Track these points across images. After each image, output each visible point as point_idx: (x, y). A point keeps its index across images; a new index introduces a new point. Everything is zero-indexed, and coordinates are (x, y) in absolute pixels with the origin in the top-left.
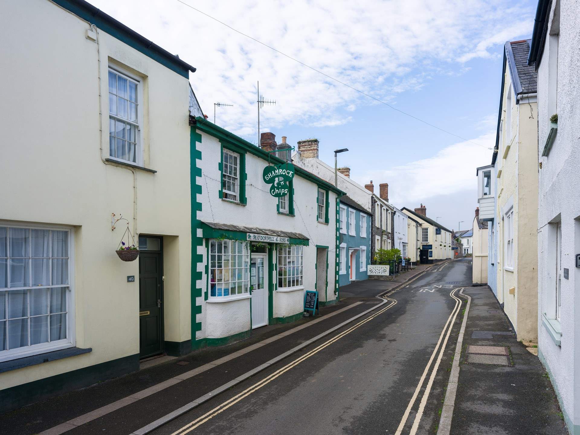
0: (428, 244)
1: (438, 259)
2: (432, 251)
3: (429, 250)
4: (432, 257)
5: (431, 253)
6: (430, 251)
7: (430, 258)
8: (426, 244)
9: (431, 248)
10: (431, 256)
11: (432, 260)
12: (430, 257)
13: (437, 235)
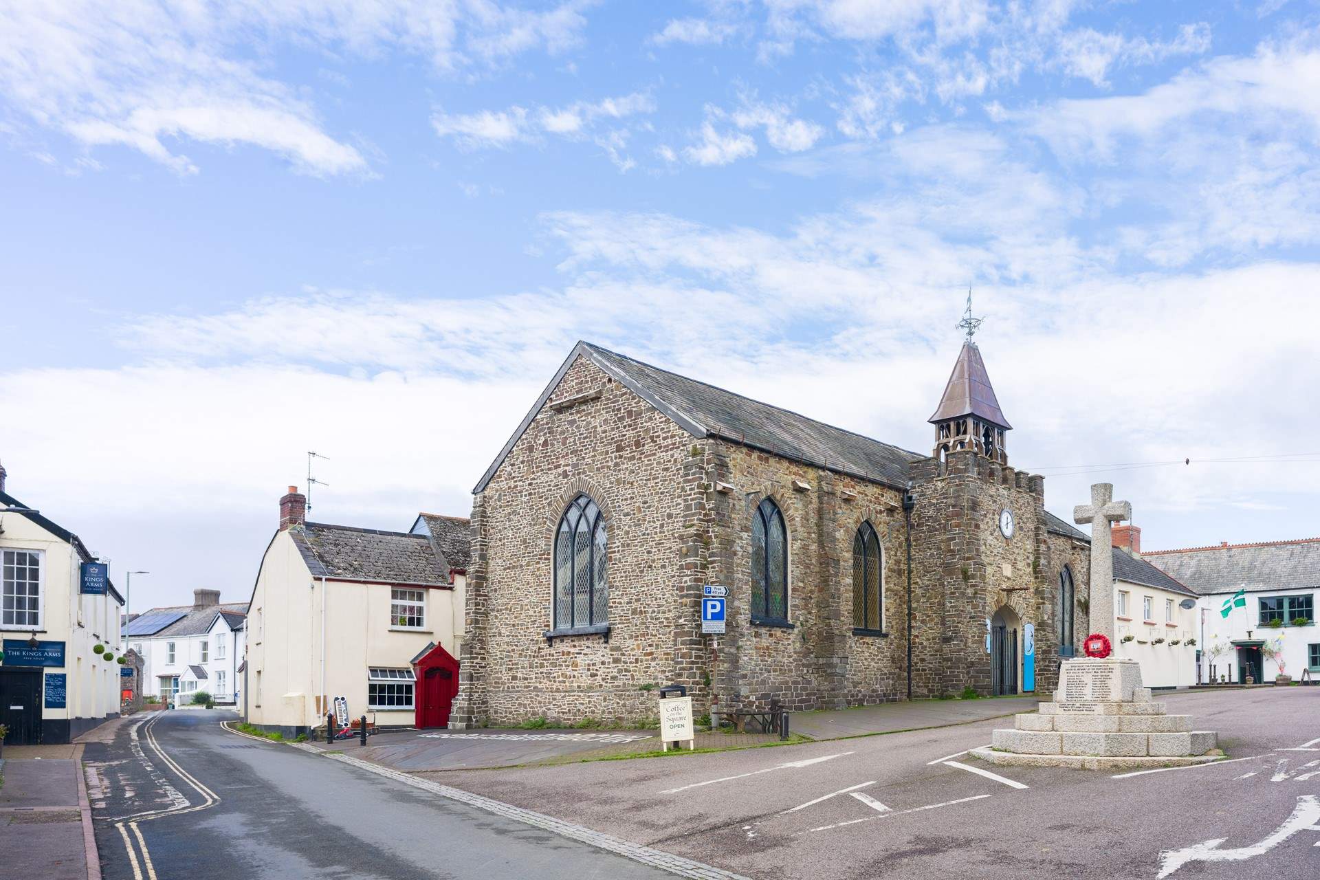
0: (39, 638)
1: (97, 717)
2: (64, 676)
3: (47, 671)
4: (63, 705)
5: (56, 687)
6: (50, 676)
7: (48, 714)
8: (28, 637)
9: (60, 662)
10: (58, 700)
11: (64, 724)
12: (49, 705)
13: (89, 598)
